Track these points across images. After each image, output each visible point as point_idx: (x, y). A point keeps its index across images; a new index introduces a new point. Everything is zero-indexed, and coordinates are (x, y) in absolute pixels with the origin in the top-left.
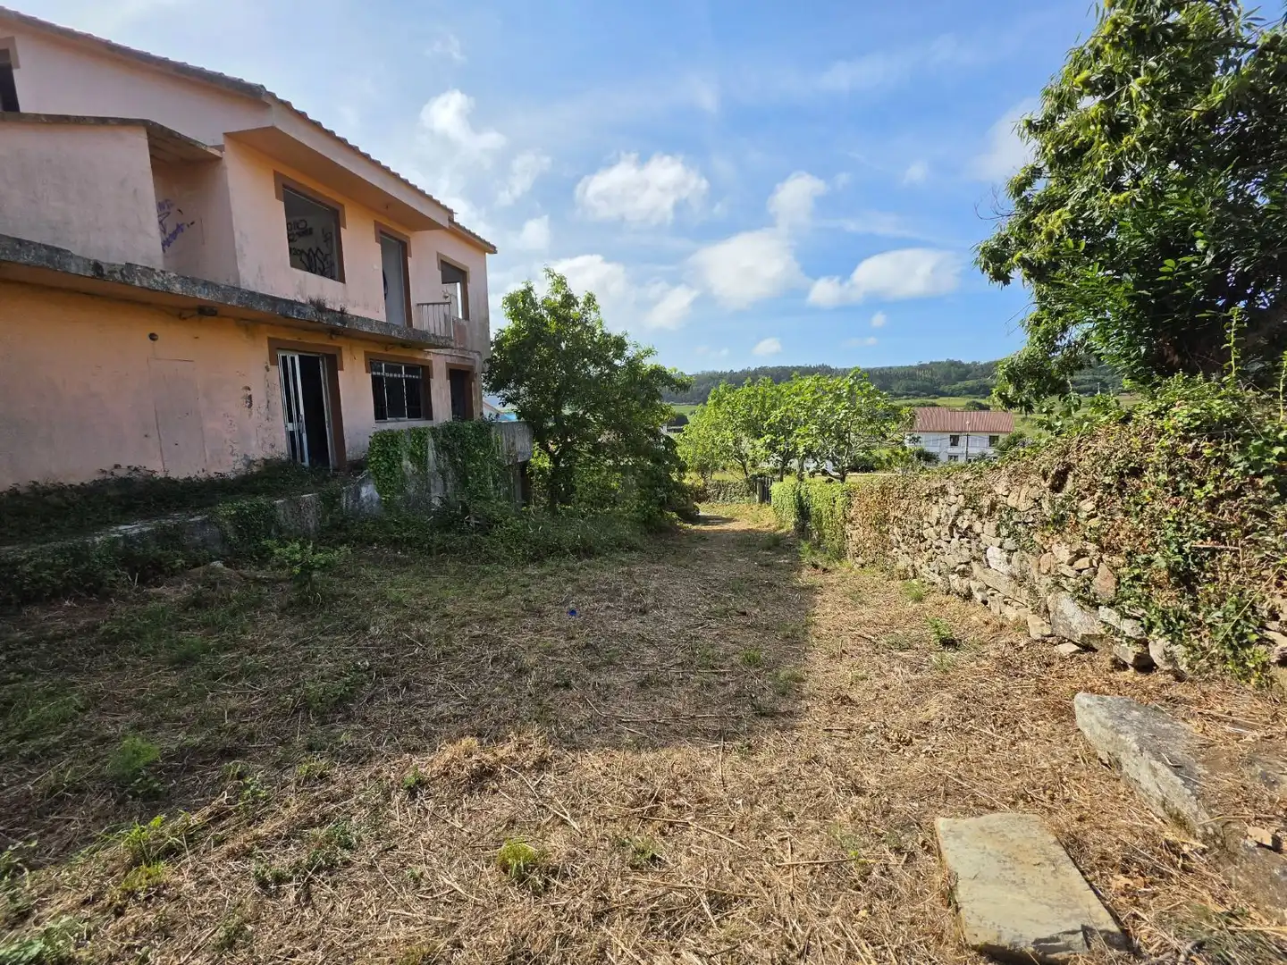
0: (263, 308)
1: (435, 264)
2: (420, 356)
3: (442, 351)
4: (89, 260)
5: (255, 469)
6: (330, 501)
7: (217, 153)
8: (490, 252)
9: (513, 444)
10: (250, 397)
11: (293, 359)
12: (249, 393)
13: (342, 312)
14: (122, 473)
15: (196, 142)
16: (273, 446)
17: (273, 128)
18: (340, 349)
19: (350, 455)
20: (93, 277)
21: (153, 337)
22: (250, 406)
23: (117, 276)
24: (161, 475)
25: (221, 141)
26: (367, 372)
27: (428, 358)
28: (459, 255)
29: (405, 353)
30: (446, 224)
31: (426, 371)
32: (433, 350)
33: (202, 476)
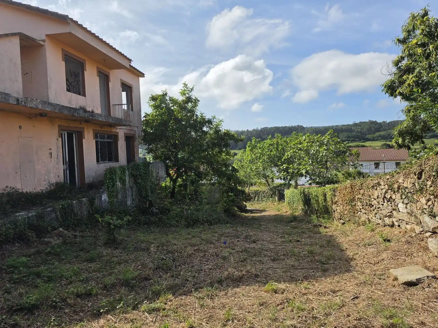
0: (66, 112)
1: (119, 85)
2: (114, 130)
3: (123, 127)
4: (15, 97)
5: (52, 188)
6: (91, 202)
7: (42, 43)
8: (141, 77)
9: (158, 173)
10: (51, 153)
11: (65, 134)
12: (51, 151)
13: (93, 112)
14: (8, 189)
15: (36, 39)
16: (59, 177)
17: (70, 33)
18: (83, 128)
19: (87, 181)
20: (16, 104)
21: (20, 127)
22: (51, 158)
23: (23, 103)
24: (20, 191)
25: (44, 38)
26: (94, 139)
27: (117, 131)
28: (129, 79)
29: (107, 129)
30: (128, 67)
31: (115, 137)
32: (119, 127)
33: (34, 191)
